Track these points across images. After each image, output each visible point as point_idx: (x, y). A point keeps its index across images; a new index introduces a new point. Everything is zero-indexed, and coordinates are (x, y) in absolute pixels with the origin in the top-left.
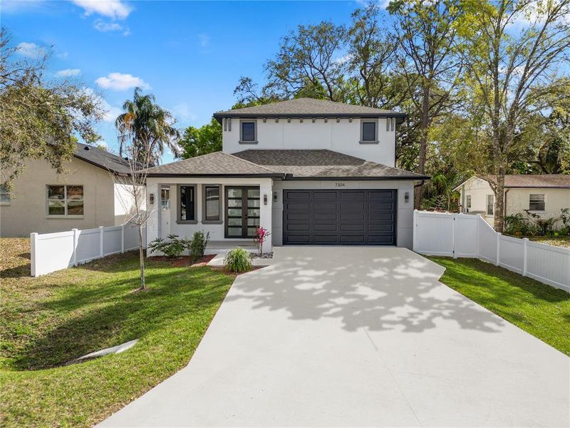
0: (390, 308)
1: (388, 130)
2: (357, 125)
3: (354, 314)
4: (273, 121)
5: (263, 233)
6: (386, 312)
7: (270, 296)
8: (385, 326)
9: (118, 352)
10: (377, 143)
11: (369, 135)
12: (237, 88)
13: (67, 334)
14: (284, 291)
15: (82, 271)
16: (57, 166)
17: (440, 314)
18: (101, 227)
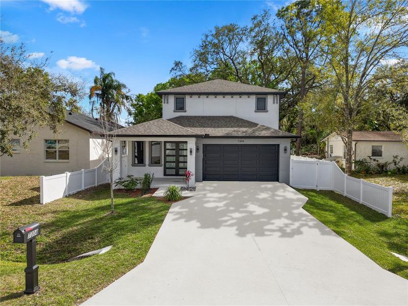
0: (270, 220)
1: (274, 103)
2: (253, 100)
3: (245, 224)
4: (197, 96)
5: (189, 174)
6: (268, 223)
7: (186, 212)
8: (267, 233)
9: (100, 254)
10: (267, 111)
11: (261, 107)
12: (172, 69)
13: (68, 242)
14: (196, 208)
15: (72, 200)
16: (54, 128)
17: (306, 225)
18: (83, 170)
